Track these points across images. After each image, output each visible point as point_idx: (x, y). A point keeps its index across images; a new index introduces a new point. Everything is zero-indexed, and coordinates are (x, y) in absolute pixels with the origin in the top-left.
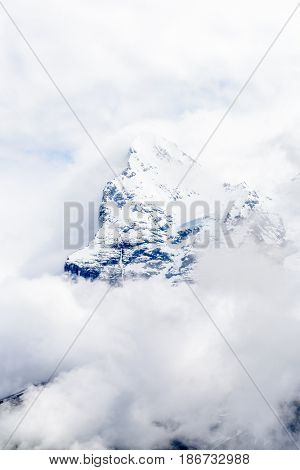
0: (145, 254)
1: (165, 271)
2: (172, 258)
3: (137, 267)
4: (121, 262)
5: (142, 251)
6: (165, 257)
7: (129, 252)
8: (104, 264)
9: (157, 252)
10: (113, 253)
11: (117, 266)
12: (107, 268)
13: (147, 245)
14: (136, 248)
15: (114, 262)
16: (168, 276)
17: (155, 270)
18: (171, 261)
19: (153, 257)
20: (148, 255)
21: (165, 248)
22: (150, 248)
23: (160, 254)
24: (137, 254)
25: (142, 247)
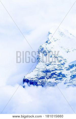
0: (56, 75)
1: (64, 82)
2: (66, 76)
3: (52, 80)
4: (46, 78)
5: (54, 74)
6: (64, 76)
7: (49, 74)
8: (39, 79)
9: (60, 73)
10: (42, 74)
11: (44, 80)
12: (40, 81)
13: (56, 71)
14: (52, 72)
15: (43, 78)
16: (65, 83)
17: (59, 81)
18: (66, 77)
19: (59, 76)
20: (57, 75)
21: (64, 72)
22: (58, 72)
23: (62, 74)
24: (52, 74)
25: (54, 72)
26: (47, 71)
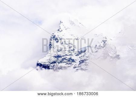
0: (66, 60)
1: (73, 66)
2: (75, 61)
3: (63, 65)
4: (57, 62)
5: (65, 59)
6: (73, 61)
7: (60, 59)
8: (51, 63)
9: (70, 59)
10: (54, 59)
11: (56, 64)
12: (52, 65)
13: (67, 56)
14: (63, 57)
15: (54, 62)
16: (75, 67)
17: (69, 65)
18: (75, 62)
19: (69, 61)
20: (67, 60)
21: (74, 57)
22: (68, 57)
23: (71, 59)
24: (63, 59)
25: (65, 57)
26: (59, 56)
